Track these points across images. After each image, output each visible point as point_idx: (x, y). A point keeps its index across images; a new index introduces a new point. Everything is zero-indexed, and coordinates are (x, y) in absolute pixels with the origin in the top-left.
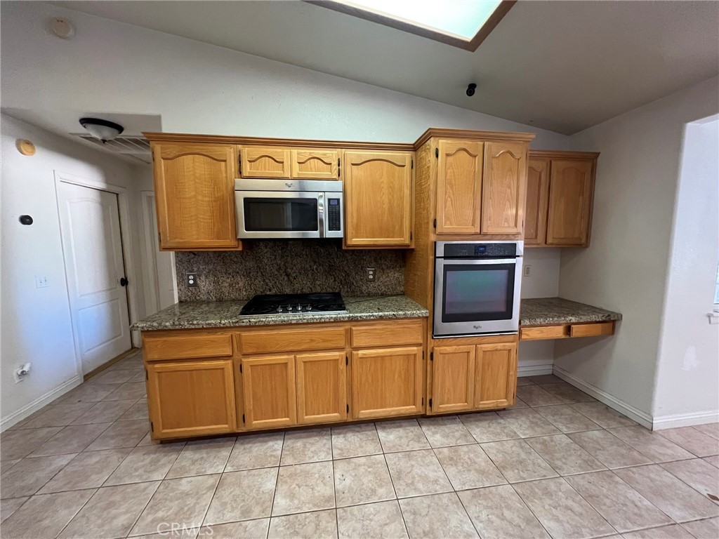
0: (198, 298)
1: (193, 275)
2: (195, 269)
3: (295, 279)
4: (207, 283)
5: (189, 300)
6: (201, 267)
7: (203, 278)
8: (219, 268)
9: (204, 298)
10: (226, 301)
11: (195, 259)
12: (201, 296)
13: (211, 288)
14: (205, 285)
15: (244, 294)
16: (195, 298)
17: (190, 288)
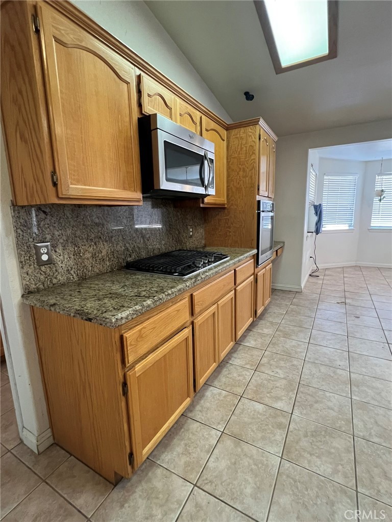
0: (55, 281)
1: (47, 247)
2: (48, 237)
3: (148, 240)
4: (66, 256)
5: (41, 286)
6: (57, 233)
7: (60, 250)
8: (78, 233)
9: (62, 278)
10: (90, 277)
11: (48, 221)
12: (59, 277)
13: (71, 263)
14: (64, 261)
15: (108, 264)
16: (51, 281)
17: (43, 268)
